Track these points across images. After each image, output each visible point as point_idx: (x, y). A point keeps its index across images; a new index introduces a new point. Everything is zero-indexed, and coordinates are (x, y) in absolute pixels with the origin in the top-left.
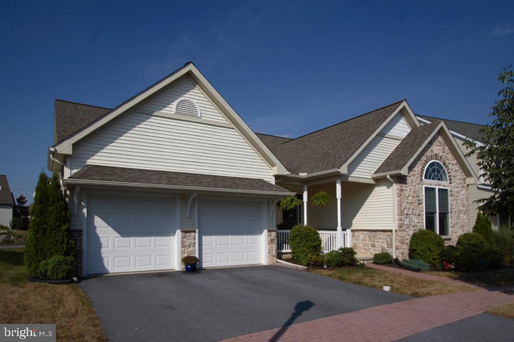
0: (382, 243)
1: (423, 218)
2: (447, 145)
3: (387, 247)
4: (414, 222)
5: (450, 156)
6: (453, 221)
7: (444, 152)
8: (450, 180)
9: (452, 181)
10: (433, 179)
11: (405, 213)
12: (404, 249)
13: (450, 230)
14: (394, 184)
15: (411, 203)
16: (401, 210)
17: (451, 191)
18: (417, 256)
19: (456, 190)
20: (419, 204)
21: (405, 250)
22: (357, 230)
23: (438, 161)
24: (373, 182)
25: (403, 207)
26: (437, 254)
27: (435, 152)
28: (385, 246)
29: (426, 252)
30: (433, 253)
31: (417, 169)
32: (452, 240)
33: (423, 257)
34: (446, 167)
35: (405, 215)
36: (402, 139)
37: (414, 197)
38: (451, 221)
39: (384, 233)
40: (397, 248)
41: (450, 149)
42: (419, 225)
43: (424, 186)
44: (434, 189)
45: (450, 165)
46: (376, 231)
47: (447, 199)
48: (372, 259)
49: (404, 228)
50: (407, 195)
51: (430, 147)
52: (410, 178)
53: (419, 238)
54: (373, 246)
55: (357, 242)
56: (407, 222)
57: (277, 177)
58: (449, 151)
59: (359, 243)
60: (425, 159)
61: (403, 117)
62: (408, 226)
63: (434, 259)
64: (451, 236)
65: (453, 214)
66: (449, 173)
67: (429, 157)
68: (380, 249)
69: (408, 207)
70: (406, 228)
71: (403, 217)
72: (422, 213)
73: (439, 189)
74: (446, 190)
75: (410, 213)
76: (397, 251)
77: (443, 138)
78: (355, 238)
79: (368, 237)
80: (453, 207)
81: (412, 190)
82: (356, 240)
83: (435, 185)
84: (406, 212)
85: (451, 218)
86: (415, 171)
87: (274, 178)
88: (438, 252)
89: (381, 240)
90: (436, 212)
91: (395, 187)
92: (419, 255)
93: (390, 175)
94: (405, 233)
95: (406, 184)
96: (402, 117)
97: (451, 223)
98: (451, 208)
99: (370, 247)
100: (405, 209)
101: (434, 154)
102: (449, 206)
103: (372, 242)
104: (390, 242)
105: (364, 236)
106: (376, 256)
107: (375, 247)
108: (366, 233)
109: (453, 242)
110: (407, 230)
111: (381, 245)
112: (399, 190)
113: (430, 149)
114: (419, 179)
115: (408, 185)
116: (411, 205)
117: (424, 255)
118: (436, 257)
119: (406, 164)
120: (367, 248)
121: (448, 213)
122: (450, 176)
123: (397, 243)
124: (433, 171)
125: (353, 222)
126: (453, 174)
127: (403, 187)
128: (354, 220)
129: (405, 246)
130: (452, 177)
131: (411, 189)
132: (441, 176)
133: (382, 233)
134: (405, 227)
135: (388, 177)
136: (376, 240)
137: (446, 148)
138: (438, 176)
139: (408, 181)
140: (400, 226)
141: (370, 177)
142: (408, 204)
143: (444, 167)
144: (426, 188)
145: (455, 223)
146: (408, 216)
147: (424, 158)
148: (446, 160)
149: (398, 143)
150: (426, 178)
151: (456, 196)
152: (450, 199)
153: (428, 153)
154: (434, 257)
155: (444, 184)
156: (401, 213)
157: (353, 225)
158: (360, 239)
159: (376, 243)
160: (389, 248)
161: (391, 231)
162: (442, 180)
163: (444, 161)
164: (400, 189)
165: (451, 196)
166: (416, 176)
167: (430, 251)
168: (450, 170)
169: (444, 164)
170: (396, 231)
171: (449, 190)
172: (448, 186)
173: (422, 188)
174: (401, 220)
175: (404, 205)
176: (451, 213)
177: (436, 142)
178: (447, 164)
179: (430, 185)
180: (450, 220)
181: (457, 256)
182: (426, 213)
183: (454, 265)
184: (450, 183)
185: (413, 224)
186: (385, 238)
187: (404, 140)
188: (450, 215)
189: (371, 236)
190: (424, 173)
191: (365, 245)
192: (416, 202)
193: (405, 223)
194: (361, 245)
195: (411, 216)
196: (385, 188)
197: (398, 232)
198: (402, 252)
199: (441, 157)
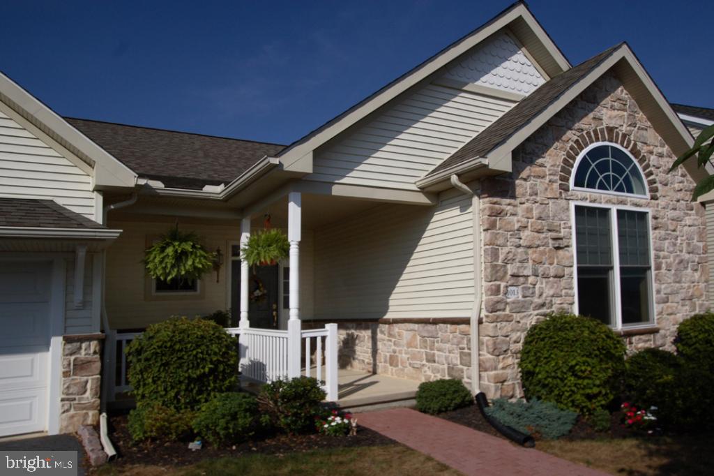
0: (450, 352)
1: (571, 283)
2: (641, 108)
3: (461, 364)
4: (541, 295)
5: (652, 136)
6: (663, 286)
7: (634, 125)
8: (655, 190)
9: (658, 194)
10: (602, 187)
11: (510, 273)
12: (503, 368)
13: (656, 309)
14: (475, 200)
15: (530, 247)
16: (494, 267)
17: (655, 218)
18: (538, 388)
19: (671, 214)
20: (558, 248)
21: (509, 371)
22: (396, 321)
23: (618, 146)
24: (423, 199)
25: (501, 257)
26: (598, 382)
27: (606, 122)
28: (456, 359)
29: (562, 380)
30: (586, 381)
31: (552, 159)
32: (662, 332)
33: (556, 392)
34: (642, 160)
35: (508, 277)
36: (519, 99)
37: (539, 232)
38: (656, 287)
39: (454, 326)
40: (482, 367)
41: (649, 119)
42: (558, 301)
43: (572, 205)
44: (605, 213)
45: (653, 157)
46: (435, 322)
47: (645, 236)
48: (413, 395)
49: (507, 312)
50: (516, 226)
51: (592, 110)
52: (528, 184)
53: (543, 339)
54: (431, 359)
55: (397, 349)
56: (516, 295)
57: (109, 194)
58: (649, 124)
59: (400, 352)
60: (575, 138)
61: (523, 49)
62: (521, 307)
63: (589, 397)
64: (658, 323)
65: (663, 271)
66: (651, 173)
67: (588, 133)
68: (446, 366)
69: (519, 258)
70: (511, 311)
71: (503, 284)
72: (567, 271)
73: (619, 212)
74: (643, 216)
75: (528, 272)
76: (483, 374)
77: (630, 92)
78: (393, 340)
79: (418, 338)
80: (661, 254)
81: (535, 213)
82: (395, 344)
83: (608, 201)
84: (511, 269)
85: (658, 279)
86: (542, 165)
87: (99, 199)
88: (603, 376)
89: (448, 346)
90: (612, 268)
91: (479, 205)
92: (544, 386)
93: (459, 175)
94: (507, 327)
95: (514, 197)
96: (520, 49)
97: (658, 292)
98: (657, 257)
99: (424, 362)
100: (506, 262)
101: (604, 126)
102: (652, 253)
103: (428, 351)
104: (466, 351)
105: (411, 333)
106: (425, 387)
107: (434, 361)
108: (416, 326)
109: (665, 337)
110: (516, 317)
111: (447, 358)
112: (487, 212)
113: (591, 115)
114: (556, 186)
115: (518, 201)
116: (530, 251)
117: (557, 386)
118: (596, 390)
119: (503, 142)
120: (417, 363)
121: (649, 268)
122: (652, 182)
123: (484, 352)
124: (603, 167)
125: (391, 303)
126: (659, 176)
127: (503, 207)
128: (392, 297)
129: (510, 361)
130: (658, 185)
131: (530, 210)
132: (627, 180)
133: (449, 326)
134: (508, 309)
135: (454, 179)
136: (436, 344)
137: (640, 115)
138: (615, 180)
139: (519, 191)
140: (493, 309)
141: (414, 187)
142: (520, 250)
143: (635, 161)
144: (578, 208)
145: (669, 291)
146: (522, 279)
147: (571, 135)
148: (639, 145)
149: (508, 107)
150: (578, 183)
151: (671, 227)
152: (652, 234)
153: (587, 123)
154: (589, 391)
155: (637, 201)
156: (496, 272)
157: (391, 309)
158: (404, 341)
159: (436, 352)
160: (466, 365)
161: (466, 321)
162: (630, 190)
163: (635, 145)
164: (491, 209)
165: (655, 228)
166: (548, 178)
167: (575, 375)
168: (652, 169)
169: (635, 152)
170: (480, 322)
171: (650, 217)
172: (647, 205)
173: (568, 209)
174: (497, 291)
175: (502, 253)
176: (658, 268)
177: (609, 98)
178: (643, 152)
179: (594, 201)
180: (654, 286)
181: (665, 385)
182: (580, 270)
183: (653, 413)
184: (654, 198)
185: (537, 300)
186: (455, 340)
187: (525, 100)
188: (654, 272)
189: (426, 335)
190: (574, 171)
191: (414, 357)
192: (546, 245)
193: (511, 298)
194: (405, 356)
195: (531, 279)
196: (456, 211)
197: (485, 324)
198: (496, 377)
199: (624, 136)
